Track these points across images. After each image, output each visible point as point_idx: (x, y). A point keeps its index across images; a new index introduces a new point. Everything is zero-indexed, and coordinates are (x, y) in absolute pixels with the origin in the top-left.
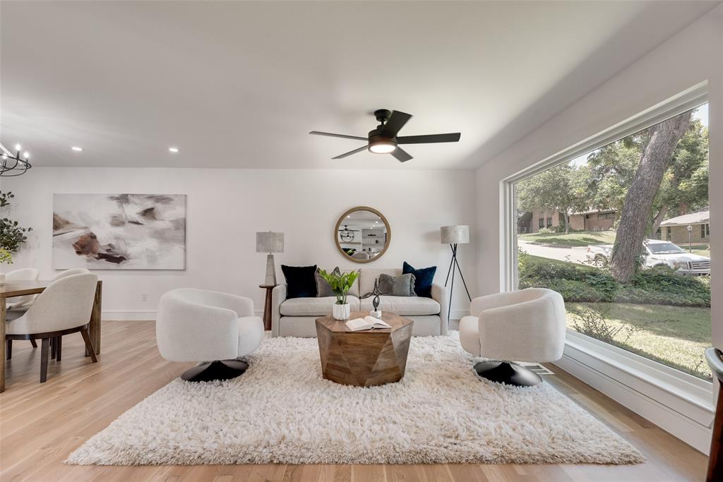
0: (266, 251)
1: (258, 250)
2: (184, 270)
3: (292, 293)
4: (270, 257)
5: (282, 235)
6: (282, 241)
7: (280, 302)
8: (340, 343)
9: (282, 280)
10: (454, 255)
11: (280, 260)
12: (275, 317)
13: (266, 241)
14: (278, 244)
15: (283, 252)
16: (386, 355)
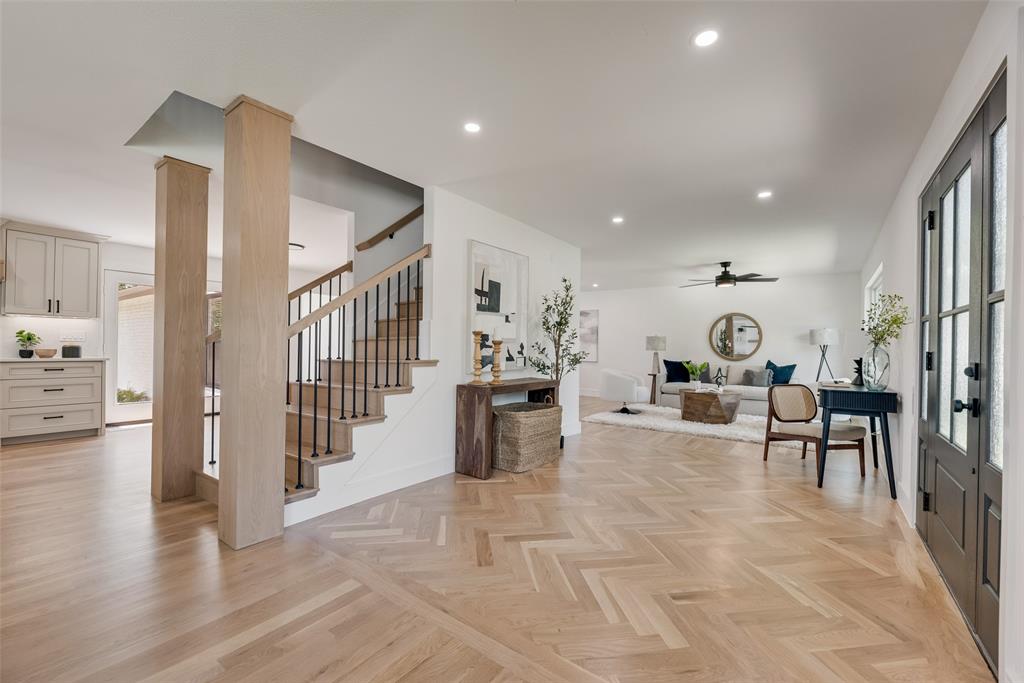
0: (652, 349)
1: (647, 349)
2: (596, 362)
3: (670, 379)
4: (656, 354)
5: (665, 338)
6: (665, 342)
7: (661, 383)
8: (689, 398)
9: (664, 371)
10: (823, 355)
11: (663, 356)
12: (658, 393)
13: (652, 342)
14: (661, 345)
15: (665, 349)
16: (715, 407)
